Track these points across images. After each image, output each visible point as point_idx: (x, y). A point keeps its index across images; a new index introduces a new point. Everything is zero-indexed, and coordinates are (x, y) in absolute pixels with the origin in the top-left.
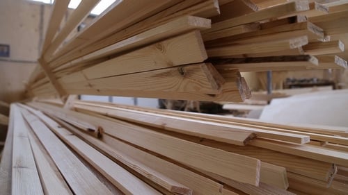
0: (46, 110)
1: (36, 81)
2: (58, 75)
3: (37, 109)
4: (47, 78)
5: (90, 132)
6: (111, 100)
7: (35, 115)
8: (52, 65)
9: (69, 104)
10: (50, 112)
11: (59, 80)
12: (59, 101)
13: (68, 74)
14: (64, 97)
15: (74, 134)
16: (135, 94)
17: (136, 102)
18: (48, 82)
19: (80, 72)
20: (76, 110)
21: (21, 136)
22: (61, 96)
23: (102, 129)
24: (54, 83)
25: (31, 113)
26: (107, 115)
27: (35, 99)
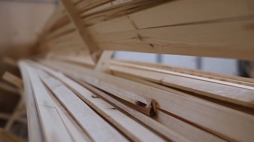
0: (69, 72)
1: (54, 29)
2: (88, 21)
3: (57, 70)
4: (72, 25)
5: (140, 106)
6: (159, 60)
7: (56, 78)
8: (81, 6)
9: (103, 64)
10: (76, 75)
11: (90, 28)
12: (89, 60)
13: (105, 20)
14: (95, 54)
15: (116, 108)
16: (199, 52)
17: (199, 65)
18: (73, 30)
19: (124, 17)
20: (113, 73)
21: (47, 106)
22: (92, 53)
23: (157, 104)
24: (81, 34)
25: (51, 75)
26: (161, 84)
27: (50, 55)
